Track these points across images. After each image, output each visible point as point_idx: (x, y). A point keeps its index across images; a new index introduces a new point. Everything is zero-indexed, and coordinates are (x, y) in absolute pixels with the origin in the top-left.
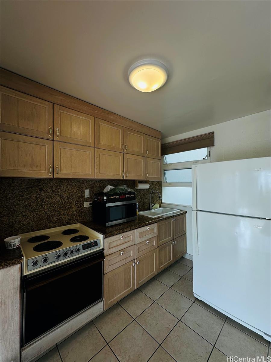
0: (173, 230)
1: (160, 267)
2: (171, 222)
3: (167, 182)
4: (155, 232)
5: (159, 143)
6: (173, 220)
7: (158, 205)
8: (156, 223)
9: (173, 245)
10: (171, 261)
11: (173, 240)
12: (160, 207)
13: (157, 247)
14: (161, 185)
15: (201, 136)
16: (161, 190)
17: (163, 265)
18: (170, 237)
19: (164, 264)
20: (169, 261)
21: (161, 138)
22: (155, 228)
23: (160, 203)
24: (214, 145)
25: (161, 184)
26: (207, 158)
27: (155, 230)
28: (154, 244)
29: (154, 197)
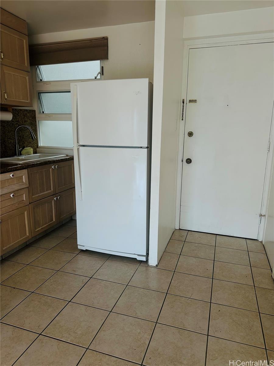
0: (54, 181)
1: (36, 230)
2: (51, 169)
3: (46, 112)
4: (24, 182)
5: (24, 41)
6: (53, 167)
7: (32, 149)
8: (25, 170)
9: (56, 201)
10: (53, 222)
11: (55, 194)
12: (35, 152)
13: (30, 204)
14: (34, 118)
15: (91, 40)
16: (36, 126)
17: (41, 228)
18: (50, 191)
19: (42, 226)
20: (51, 223)
21: (27, 33)
22: (24, 176)
23: (35, 147)
24: (108, 59)
25: (35, 115)
26: (99, 77)
27: (24, 179)
28: (25, 199)
29: (23, 137)
